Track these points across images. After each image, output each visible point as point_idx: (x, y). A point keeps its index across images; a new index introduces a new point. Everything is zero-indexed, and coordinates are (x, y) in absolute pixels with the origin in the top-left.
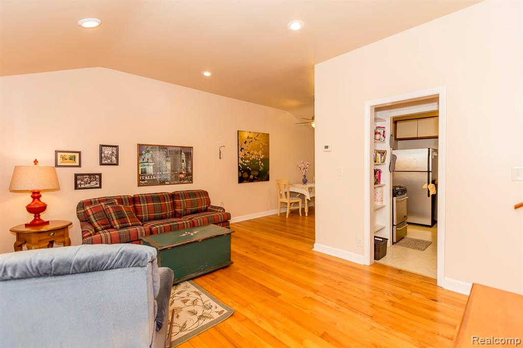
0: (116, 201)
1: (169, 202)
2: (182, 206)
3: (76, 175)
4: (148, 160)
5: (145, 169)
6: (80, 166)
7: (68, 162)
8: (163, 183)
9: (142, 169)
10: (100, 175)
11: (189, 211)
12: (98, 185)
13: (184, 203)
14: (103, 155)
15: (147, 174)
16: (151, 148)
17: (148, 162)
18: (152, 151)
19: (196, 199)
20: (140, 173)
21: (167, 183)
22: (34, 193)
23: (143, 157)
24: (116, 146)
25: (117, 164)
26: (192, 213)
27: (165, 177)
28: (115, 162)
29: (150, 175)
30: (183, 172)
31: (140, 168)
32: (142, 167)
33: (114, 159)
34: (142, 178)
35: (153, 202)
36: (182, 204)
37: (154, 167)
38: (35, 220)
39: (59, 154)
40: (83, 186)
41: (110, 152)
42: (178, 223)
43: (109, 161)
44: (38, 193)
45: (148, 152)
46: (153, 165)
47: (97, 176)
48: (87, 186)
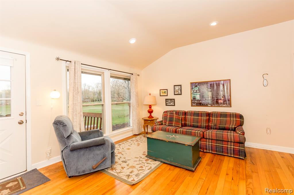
0: (174, 112)
1: (205, 118)
2: (213, 122)
3: (166, 99)
4: (196, 91)
5: (195, 97)
6: (167, 96)
7: (163, 94)
8: (206, 105)
9: (193, 97)
10: (174, 99)
11: (218, 127)
12: (173, 105)
13: (215, 120)
14: (175, 90)
15: (196, 100)
16: (198, 84)
17: (196, 92)
18: (199, 86)
19: (225, 119)
20: (192, 99)
21: (209, 106)
22: (150, 106)
23: (193, 90)
24: (180, 85)
25: (181, 94)
26: (220, 129)
27: (208, 102)
28: (180, 93)
29: (198, 100)
30: (222, 99)
31: (192, 96)
32: (193, 96)
33: (180, 92)
34: (193, 102)
35: (194, 116)
36: (213, 121)
37: (200, 96)
38: (150, 116)
39: (161, 91)
40: (168, 104)
41: (178, 89)
42: (192, 131)
43: (178, 93)
44: (151, 106)
45: (197, 86)
46: (200, 94)
47: (173, 100)
48: (170, 104)
